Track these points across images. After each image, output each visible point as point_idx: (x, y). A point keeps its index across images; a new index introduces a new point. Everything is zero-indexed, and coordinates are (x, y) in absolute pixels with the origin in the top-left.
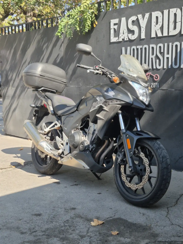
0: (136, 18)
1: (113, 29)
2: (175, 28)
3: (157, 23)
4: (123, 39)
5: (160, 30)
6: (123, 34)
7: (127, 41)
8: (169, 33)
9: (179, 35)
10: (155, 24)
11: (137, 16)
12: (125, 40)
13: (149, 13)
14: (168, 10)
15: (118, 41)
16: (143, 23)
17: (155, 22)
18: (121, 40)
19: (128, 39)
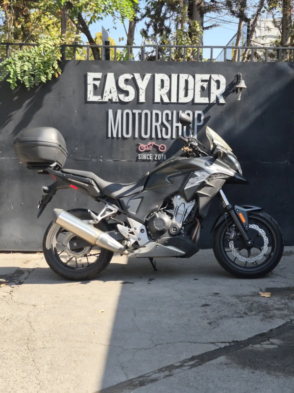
0: (132, 76)
1: (92, 84)
2: (186, 95)
3: (162, 86)
4: (109, 100)
5: (166, 96)
6: (111, 93)
7: (116, 103)
8: (179, 100)
9: (191, 103)
10: (160, 87)
11: (133, 75)
12: (114, 100)
13: (151, 74)
14: (177, 75)
15: (101, 100)
16: (143, 84)
17: (160, 85)
18: (106, 99)
19: (117, 101)
